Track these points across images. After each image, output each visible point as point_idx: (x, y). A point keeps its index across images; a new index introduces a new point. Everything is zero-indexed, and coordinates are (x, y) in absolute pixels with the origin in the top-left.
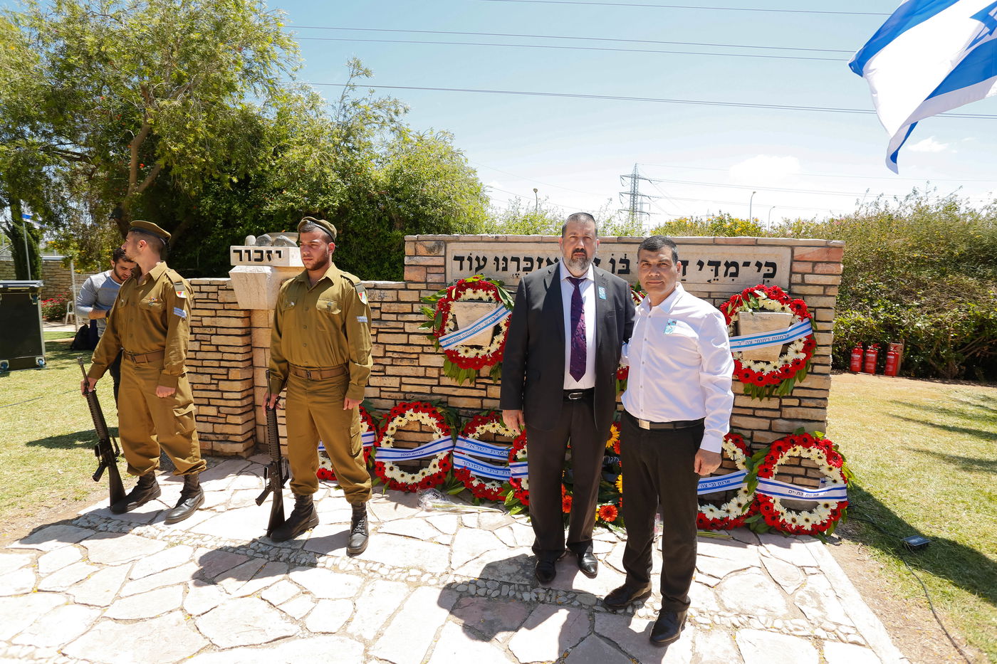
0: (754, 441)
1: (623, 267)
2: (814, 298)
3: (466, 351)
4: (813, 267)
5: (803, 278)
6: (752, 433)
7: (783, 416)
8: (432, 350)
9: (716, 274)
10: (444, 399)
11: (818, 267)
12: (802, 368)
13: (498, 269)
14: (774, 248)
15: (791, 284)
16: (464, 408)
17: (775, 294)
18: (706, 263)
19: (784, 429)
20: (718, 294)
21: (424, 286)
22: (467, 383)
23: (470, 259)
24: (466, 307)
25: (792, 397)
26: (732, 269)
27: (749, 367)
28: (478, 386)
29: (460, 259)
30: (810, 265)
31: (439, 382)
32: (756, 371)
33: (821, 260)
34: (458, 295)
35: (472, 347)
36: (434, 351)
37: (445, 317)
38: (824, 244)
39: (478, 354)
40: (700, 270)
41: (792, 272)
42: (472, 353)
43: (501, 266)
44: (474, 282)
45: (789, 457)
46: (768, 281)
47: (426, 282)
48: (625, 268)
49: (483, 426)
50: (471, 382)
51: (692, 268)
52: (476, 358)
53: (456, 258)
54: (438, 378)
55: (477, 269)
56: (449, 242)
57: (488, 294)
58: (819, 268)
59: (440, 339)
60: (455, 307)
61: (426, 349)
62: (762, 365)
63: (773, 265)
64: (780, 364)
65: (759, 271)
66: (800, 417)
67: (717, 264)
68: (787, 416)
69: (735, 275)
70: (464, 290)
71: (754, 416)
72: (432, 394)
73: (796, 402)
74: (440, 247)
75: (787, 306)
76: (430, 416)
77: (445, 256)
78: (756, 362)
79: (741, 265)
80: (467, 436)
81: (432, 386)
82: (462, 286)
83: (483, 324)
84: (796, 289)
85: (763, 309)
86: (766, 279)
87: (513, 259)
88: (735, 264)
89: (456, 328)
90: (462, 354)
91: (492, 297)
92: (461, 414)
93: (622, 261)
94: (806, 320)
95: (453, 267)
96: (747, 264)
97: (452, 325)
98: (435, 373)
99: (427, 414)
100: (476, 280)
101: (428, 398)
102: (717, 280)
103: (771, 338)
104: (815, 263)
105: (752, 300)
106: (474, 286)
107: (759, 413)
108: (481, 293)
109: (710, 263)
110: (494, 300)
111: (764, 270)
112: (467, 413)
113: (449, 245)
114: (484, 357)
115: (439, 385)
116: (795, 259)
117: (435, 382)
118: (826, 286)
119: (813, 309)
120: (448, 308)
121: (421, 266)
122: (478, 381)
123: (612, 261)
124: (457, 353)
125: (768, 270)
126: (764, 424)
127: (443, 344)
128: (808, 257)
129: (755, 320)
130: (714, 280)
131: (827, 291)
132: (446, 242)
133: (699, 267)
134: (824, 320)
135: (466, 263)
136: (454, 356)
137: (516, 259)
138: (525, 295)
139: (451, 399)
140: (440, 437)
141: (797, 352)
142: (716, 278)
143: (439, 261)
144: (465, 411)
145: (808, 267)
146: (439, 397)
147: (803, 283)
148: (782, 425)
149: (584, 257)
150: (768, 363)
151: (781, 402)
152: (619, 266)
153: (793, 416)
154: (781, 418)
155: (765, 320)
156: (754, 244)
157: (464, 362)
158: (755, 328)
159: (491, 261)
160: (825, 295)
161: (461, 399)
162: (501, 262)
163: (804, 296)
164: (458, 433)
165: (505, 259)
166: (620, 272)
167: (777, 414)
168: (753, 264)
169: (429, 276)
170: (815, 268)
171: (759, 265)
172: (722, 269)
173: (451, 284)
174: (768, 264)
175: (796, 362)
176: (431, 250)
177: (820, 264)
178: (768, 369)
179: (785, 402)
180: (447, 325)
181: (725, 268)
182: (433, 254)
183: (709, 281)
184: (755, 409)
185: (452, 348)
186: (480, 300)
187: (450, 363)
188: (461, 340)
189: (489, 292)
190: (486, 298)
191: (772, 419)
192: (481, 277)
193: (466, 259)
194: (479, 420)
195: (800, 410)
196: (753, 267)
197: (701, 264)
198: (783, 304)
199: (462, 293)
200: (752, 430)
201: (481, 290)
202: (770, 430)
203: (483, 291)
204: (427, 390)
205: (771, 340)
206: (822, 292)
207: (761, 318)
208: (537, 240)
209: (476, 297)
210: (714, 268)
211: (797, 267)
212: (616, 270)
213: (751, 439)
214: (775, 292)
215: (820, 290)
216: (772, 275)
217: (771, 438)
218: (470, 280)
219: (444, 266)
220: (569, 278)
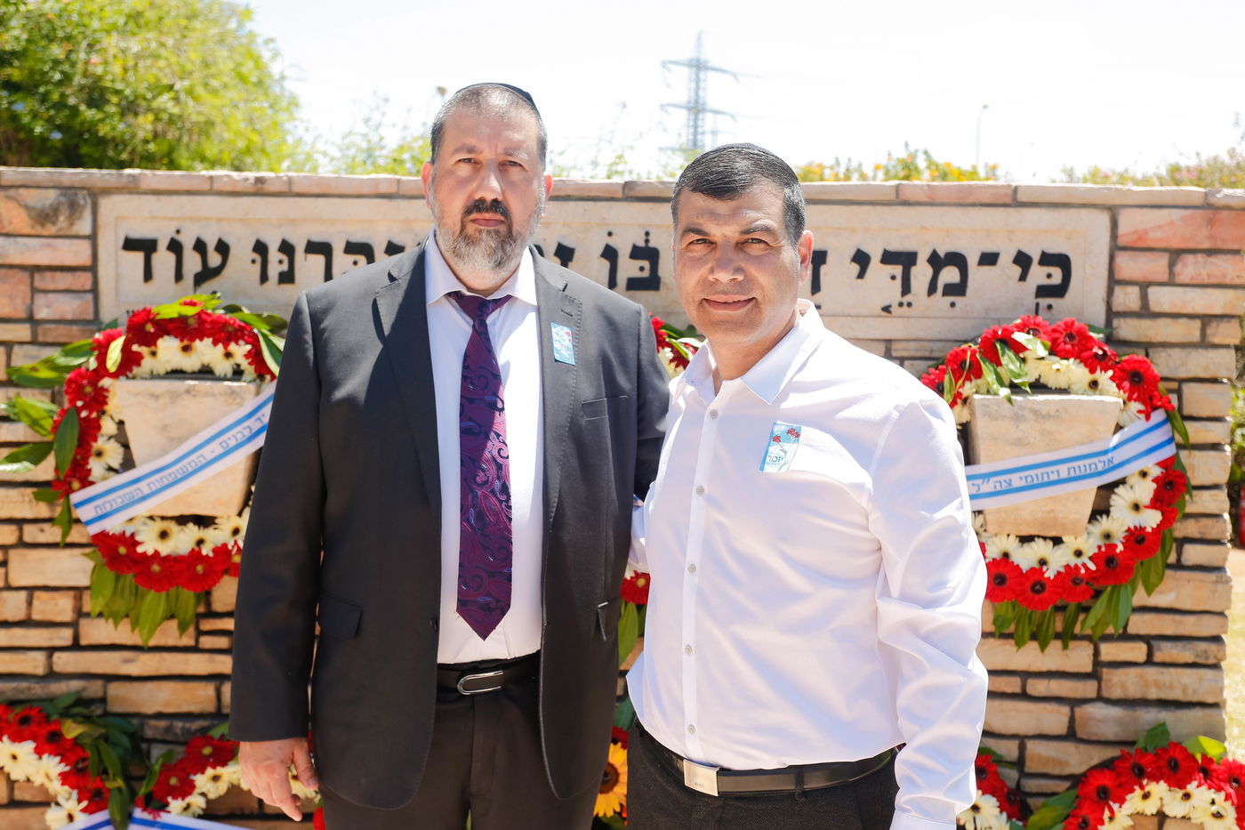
0: (1027, 770)
1: (642, 269)
2: (1176, 353)
3: (164, 535)
4: (1172, 265)
5: (1144, 298)
6: (1022, 748)
7: (1105, 694)
8: (52, 534)
9: (906, 289)
10: (95, 689)
11: (1185, 265)
12: (1150, 552)
13: (264, 278)
14: (1063, 213)
15: (1111, 314)
16: (159, 716)
17: (1070, 342)
18: (876, 257)
19: (1110, 732)
20: (912, 345)
21: (23, 332)
22: (169, 634)
23: (175, 247)
24: (157, 397)
25: (1125, 637)
26: (950, 275)
27: (1006, 555)
28: (206, 642)
29: (145, 247)
30: (1163, 261)
31: (76, 637)
32: (1025, 567)
33: (1191, 245)
34: (130, 362)
35: (182, 520)
36: (58, 539)
37: (89, 431)
38: (1199, 201)
39: (200, 542)
40: (861, 275)
41: (1113, 281)
42: (182, 541)
43: (274, 269)
44: (182, 319)
45: (1131, 816)
46: (1050, 307)
47: (30, 319)
48: (646, 274)
49: (219, 770)
50: (182, 628)
51: (838, 270)
52: (195, 556)
53: (130, 245)
54: (74, 625)
55: (200, 279)
56: (108, 191)
57: (228, 355)
58: (1189, 268)
59: (75, 498)
60: (123, 397)
61: (31, 534)
62: (1040, 549)
63: (1062, 262)
64: (1090, 545)
65: (1023, 278)
66: (1153, 694)
67: (906, 260)
68: (1117, 693)
69: (958, 289)
70: (150, 341)
71: (1024, 696)
72: (51, 675)
73: (1137, 652)
74: (74, 208)
75: (1104, 377)
76: (39, 752)
77: (93, 238)
78: (1025, 539)
79: (973, 261)
80: (164, 807)
81: (51, 650)
82: (144, 329)
83: (215, 448)
84: (1127, 329)
85: (1038, 387)
86: (1044, 302)
87: (313, 247)
88: (957, 260)
89: (128, 463)
90: (149, 544)
91: (244, 364)
92: (149, 733)
93: (636, 253)
94: (1158, 416)
95: (120, 272)
96: (989, 259)
97: (114, 455)
98: (62, 607)
99: (29, 746)
100: (191, 311)
101: (38, 690)
102: (909, 305)
103: (1063, 471)
104: (1176, 254)
105: (1008, 360)
106: (185, 330)
107: (1038, 687)
108: (206, 352)
109: (889, 258)
110: (249, 370)
111: (1038, 275)
112: (168, 729)
113: (108, 205)
114: (222, 551)
115: (76, 646)
116: (1121, 241)
117: (64, 638)
118: (1206, 319)
119: (1174, 385)
120: (99, 400)
121: (11, 267)
122: (207, 625)
123: (610, 254)
124: (132, 542)
125: (1049, 276)
126: (1055, 719)
127: (84, 513)
128: (1155, 238)
129: (1017, 418)
130: (901, 304)
131: (1209, 331)
132: (95, 194)
133: (856, 268)
134: (1205, 414)
135: (164, 261)
136: (122, 550)
137: (322, 249)
138: (311, 353)
139: (115, 689)
140: (71, 818)
141: (1136, 507)
142: (906, 299)
143: (77, 253)
144: (163, 724)
145: (1155, 266)
146: (75, 685)
147: (1145, 312)
148: (1103, 719)
149: (503, 229)
150: (1057, 541)
151: (1096, 653)
152: (630, 268)
153: (1134, 692)
154: (1100, 698)
155: (1046, 417)
156: (1008, 200)
157: (156, 568)
158: (1018, 442)
159: (242, 254)
160: (1204, 344)
161: (150, 686)
162: (274, 255)
163: (1147, 346)
164: (132, 799)
165: (287, 248)
166: (634, 285)
167: (1088, 689)
168: (1006, 259)
169: (40, 300)
170: (1178, 268)
171: (1022, 260)
172: (921, 273)
173: (114, 324)
174: (1047, 259)
175: (1136, 537)
176: (44, 217)
177: (1190, 258)
178: (1058, 560)
179: (1109, 651)
180: (99, 454)
181: (929, 271)
182: (51, 229)
183: (887, 309)
184: (1026, 675)
185: (113, 526)
186: (206, 373)
187: (109, 575)
188: (144, 498)
189: (233, 347)
190: (222, 367)
191: (1074, 703)
192: (209, 301)
193: (163, 245)
194: (207, 751)
195: (1151, 672)
196: (1007, 268)
197: (861, 259)
198: (1092, 371)
199: (144, 350)
200: (1022, 739)
201: (208, 341)
202: (1071, 735)
203: (215, 343)
204: (34, 663)
205: (1064, 475)
206: (1195, 336)
207: (1035, 412)
208: (383, 189)
209: (190, 363)
210: (898, 270)
211: (1129, 266)
212: (622, 279)
213: (1020, 763)
214: (1071, 337)
215: (1192, 331)
216: (1059, 291)
217: (1077, 759)
218: (169, 311)
219: (93, 268)
220: (455, 296)
